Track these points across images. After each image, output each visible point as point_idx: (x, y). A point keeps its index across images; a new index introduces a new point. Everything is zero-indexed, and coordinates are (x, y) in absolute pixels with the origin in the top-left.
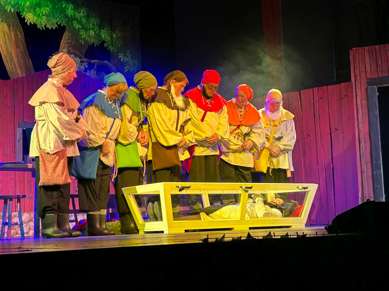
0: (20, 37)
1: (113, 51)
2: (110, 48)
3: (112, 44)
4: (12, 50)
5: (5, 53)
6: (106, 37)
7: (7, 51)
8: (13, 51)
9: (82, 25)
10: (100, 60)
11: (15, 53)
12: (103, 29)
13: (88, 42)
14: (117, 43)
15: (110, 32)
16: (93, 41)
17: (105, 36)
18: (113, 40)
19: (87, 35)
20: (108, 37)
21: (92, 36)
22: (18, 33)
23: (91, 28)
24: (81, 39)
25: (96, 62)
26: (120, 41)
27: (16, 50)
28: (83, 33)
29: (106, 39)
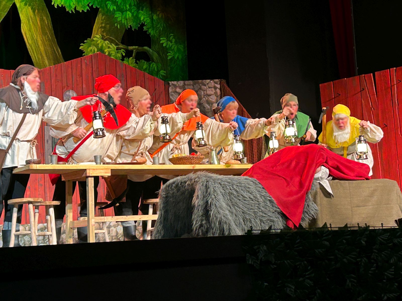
0: (47, 22)
1: (155, 35)
2: (150, 32)
3: (153, 27)
4: (38, 37)
5: (30, 42)
6: (146, 19)
7: (33, 39)
8: (39, 39)
9: (117, 6)
10: (139, 46)
11: (41, 40)
12: (142, 10)
13: (125, 26)
14: (158, 26)
15: (150, 13)
16: (131, 24)
17: (144, 18)
18: (154, 22)
19: (123, 18)
20: (148, 18)
21: (129, 19)
22: (44, 18)
23: (127, 9)
24: (117, 22)
25: (134, 49)
26: (161, 24)
27: (43, 38)
28: (118, 15)
29: (145, 22)
